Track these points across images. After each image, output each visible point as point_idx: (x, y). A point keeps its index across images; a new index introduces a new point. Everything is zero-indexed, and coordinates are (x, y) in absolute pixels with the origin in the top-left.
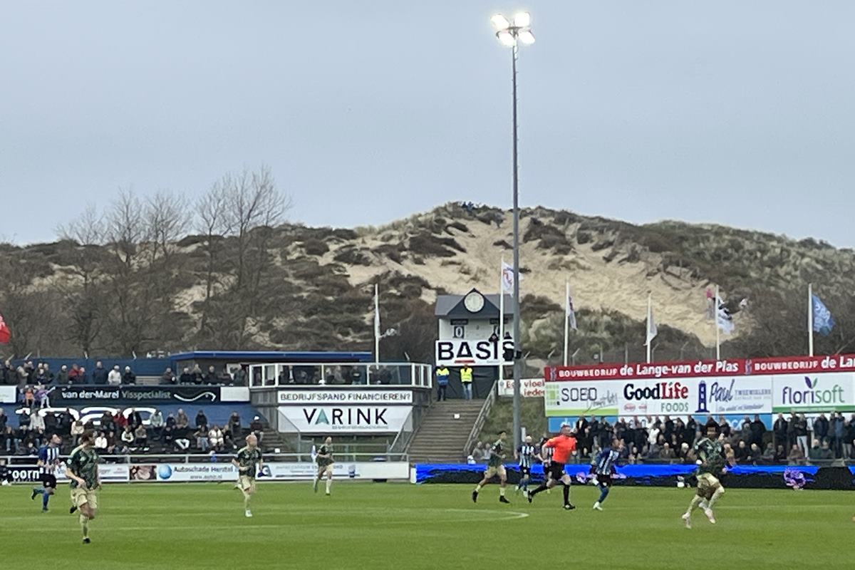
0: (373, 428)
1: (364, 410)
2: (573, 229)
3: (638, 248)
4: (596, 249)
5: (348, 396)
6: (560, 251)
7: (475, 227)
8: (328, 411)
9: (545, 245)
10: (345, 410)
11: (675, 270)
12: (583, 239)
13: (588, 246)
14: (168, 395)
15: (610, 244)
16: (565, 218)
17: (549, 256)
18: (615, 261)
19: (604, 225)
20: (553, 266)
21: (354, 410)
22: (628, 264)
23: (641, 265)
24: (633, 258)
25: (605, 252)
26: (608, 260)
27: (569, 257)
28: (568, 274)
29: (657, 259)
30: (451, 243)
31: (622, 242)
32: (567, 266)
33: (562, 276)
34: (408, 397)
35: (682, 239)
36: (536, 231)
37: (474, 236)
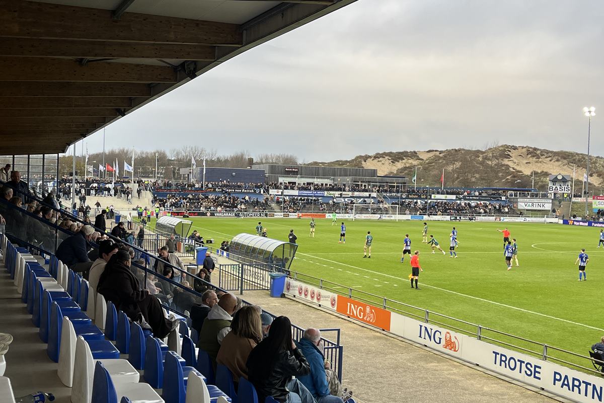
0: (543, 208)
1: (539, 204)
2: (539, 152)
3: (559, 158)
4: (546, 157)
5: (535, 200)
6: (537, 158)
7: (512, 151)
8: (531, 204)
9: (533, 156)
10: (535, 204)
11: (572, 164)
12: (543, 155)
13: (544, 157)
14: (490, 198)
15: (550, 157)
16: (535, 149)
17: (534, 159)
18: (553, 161)
19: (548, 152)
20: (537, 162)
21: (537, 204)
22: (556, 162)
23: (560, 163)
24: (558, 160)
25: (550, 159)
26: (550, 161)
27: (540, 160)
28: (541, 164)
29: (565, 161)
30: (509, 155)
31: (554, 156)
32: (540, 162)
33: (539, 164)
34: (551, 201)
35: (568, 156)
36: (529, 153)
37: (513, 153)
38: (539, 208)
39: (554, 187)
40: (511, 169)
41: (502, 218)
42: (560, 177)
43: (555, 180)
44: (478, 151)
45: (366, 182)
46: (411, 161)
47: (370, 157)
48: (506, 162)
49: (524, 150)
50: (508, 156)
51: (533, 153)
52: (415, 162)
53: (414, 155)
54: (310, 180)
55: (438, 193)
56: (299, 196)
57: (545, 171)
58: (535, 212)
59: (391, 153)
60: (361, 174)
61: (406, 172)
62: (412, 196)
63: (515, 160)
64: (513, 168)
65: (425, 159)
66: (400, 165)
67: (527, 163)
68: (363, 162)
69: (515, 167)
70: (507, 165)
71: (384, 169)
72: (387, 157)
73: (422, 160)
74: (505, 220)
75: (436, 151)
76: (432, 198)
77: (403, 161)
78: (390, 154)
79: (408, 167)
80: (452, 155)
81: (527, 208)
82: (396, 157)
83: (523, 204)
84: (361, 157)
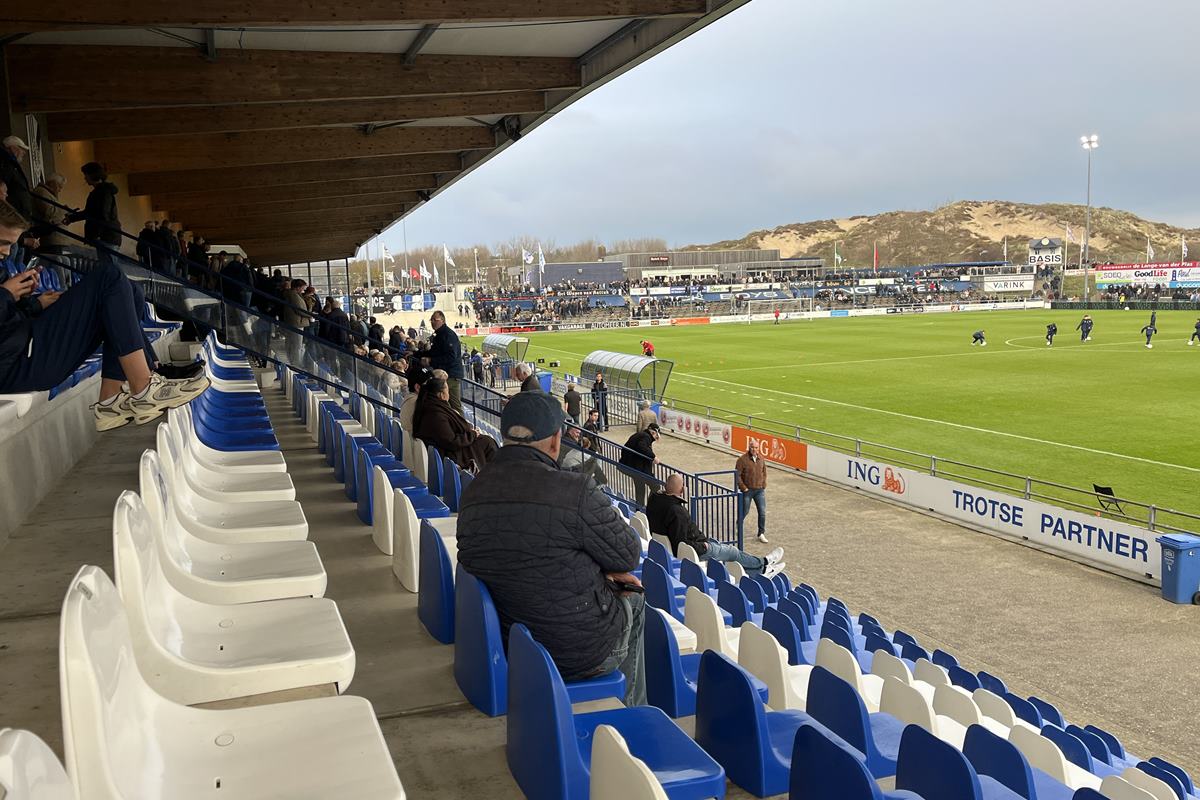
0: (1019, 289)
1: (1016, 282)
2: (1013, 208)
3: (1044, 214)
4: (1025, 215)
5: (1010, 278)
6: (1011, 217)
7: (974, 209)
8: (1003, 284)
9: (1005, 215)
10: (1009, 283)
11: (1063, 222)
12: (1020, 212)
13: (1021, 214)
15: (1030, 213)
16: (1008, 204)
17: (1007, 218)
18: (1034, 219)
19: (1027, 206)
20: (1010, 223)
21: (1012, 283)
22: (1040, 220)
23: (1046, 221)
24: (1042, 218)
25: (1030, 216)
26: (1031, 219)
27: (1016, 219)
28: (1016, 225)
29: (1051, 217)
30: (969, 215)
31: (1036, 212)
32: (1016, 222)
33: (1014, 226)
34: (1032, 277)
35: (1058, 210)
36: (998, 210)
37: (976, 213)
38: (1016, 289)
39: (1037, 256)
40: (973, 236)
41: (961, 306)
42: (1045, 242)
43: (1038, 248)
44: (925, 213)
45: (765, 269)
46: (827, 234)
47: (769, 233)
48: (965, 225)
49: (992, 206)
50: (968, 218)
51: (1005, 210)
52: (833, 235)
53: (832, 225)
54: (686, 272)
55: (867, 277)
56: (671, 295)
57: (1023, 234)
58: (1007, 296)
59: (799, 224)
60: (757, 258)
61: (821, 250)
62: (831, 284)
63: (978, 223)
64: (976, 234)
65: (847, 230)
66: (812, 241)
67: (996, 225)
68: (759, 241)
69: (979, 233)
70: (966, 230)
71: (789, 247)
72: (792, 232)
73: (844, 231)
74: (966, 309)
75: (863, 217)
76: (860, 284)
77: (817, 235)
78: (796, 227)
79: (825, 243)
80: (885, 222)
81: (997, 289)
82: (806, 230)
83: (991, 285)
84: (756, 234)
